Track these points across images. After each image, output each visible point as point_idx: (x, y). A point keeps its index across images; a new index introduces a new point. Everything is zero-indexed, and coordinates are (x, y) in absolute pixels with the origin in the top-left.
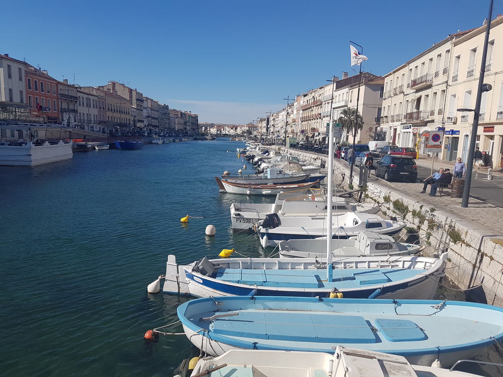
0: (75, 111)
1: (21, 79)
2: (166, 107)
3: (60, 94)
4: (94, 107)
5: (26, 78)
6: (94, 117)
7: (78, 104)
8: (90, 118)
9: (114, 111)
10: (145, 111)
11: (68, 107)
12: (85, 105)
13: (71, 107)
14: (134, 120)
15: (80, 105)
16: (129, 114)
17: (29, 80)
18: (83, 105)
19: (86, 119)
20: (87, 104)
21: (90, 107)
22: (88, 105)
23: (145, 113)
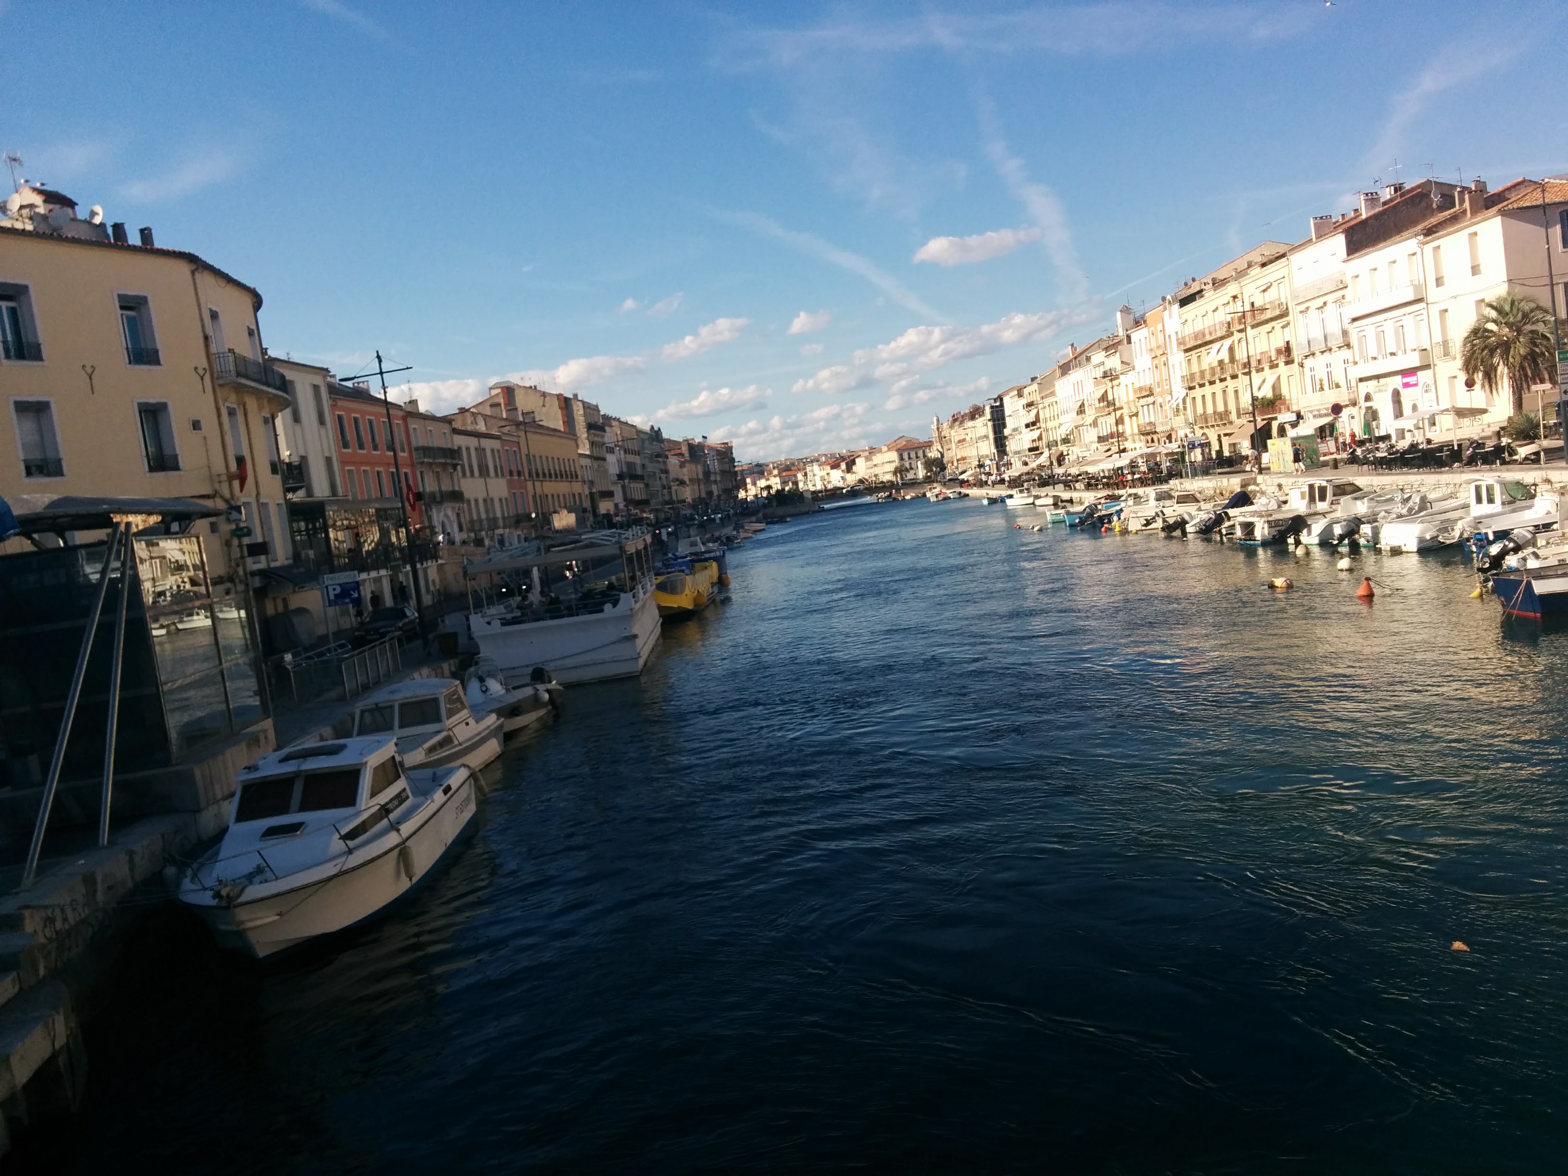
0: (456, 496)
1: (322, 421)
2: (655, 435)
3: (417, 449)
4: (497, 475)
5: (334, 414)
6: (502, 506)
7: (460, 474)
8: (494, 513)
9: (544, 475)
10: (611, 458)
11: (440, 487)
12: (476, 473)
13: (446, 487)
14: (591, 494)
15: (464, 475)
16: (577, 476)
17: (340, 418)
18: (472, 475)
19: (483, 516)
20: (480, 467)
21: (488, 475)
22: (484, 472)
23: (613, 463)
